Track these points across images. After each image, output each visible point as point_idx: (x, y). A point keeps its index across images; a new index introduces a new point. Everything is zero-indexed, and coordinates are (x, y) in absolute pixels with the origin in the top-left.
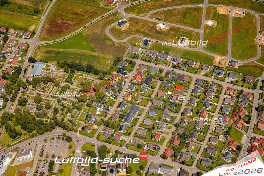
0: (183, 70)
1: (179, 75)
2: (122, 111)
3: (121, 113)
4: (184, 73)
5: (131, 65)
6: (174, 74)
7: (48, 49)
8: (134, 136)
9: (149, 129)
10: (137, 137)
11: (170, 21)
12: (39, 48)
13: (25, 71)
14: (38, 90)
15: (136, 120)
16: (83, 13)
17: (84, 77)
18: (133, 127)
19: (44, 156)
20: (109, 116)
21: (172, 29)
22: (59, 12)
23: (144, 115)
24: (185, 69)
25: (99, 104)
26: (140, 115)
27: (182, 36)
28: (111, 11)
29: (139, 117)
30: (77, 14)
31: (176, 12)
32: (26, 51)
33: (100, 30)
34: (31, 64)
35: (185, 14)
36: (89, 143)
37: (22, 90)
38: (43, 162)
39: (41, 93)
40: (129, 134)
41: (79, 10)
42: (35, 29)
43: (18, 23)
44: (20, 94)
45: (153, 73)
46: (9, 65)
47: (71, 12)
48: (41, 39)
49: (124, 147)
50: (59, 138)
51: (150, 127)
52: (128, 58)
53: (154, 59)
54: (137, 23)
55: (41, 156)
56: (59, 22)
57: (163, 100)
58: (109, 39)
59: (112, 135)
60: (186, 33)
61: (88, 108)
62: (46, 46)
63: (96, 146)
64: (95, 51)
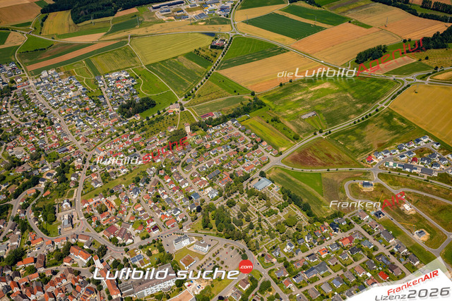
0: (401, 262)
1: (393, 264)
2: (309, 263)
3: (306, 263)
4: (400, 266)
5: (348, 226)
6: (387, 259)
7: (283, 172)
8: (303, 293)
9: (322, 295)
10: (306, 295)
11: (420, 208)
12: (276, 168)
13: (252, 180)
14: (250, 201)
15: (316, 279)
16: (335, 158)
17: (296, 212)
18: (309, 284)
19: (216, 257)
20: (293, 259)
21: (417, 216)
22: (315, 147)
23: (327, 279)
24: (404, 262)
25: (292, 243)
26: (323, 277)
27: (424, 228)
28: (365, 169)
29: (321, 278)
30: (329, 156)
31: (434, 202)
32: (264, 164)
33: (341, 180)
34: (260, 177)
35: (442, 210)
36: (258, 271)
37: (238, 194)
38: (211, 262)
39: (251, 205)
40: (301, 287)
41: (333, 154)
42: (284, 151)
43: (274, 140)
44: (233, 196)
45: (365, 246)
46: (242, 169)
47: (325, 152)
48: (283, 161)
49: (287, 296)
50: (238, 251)
51: (325, 295)
52: (349, 218)
53: (376, 234)
54: (382, 192)
55: (214, 256)
56: (309, 155)
57: (357, 277)
58: (343, 192)
59: (284, 278)
60: (431, 228)
61: (280, 241)
62: (283, 169)
63: (263, 278)
64: (322, 196)
